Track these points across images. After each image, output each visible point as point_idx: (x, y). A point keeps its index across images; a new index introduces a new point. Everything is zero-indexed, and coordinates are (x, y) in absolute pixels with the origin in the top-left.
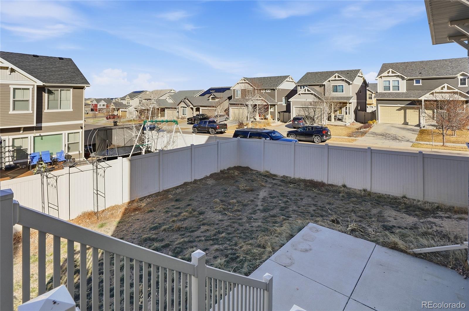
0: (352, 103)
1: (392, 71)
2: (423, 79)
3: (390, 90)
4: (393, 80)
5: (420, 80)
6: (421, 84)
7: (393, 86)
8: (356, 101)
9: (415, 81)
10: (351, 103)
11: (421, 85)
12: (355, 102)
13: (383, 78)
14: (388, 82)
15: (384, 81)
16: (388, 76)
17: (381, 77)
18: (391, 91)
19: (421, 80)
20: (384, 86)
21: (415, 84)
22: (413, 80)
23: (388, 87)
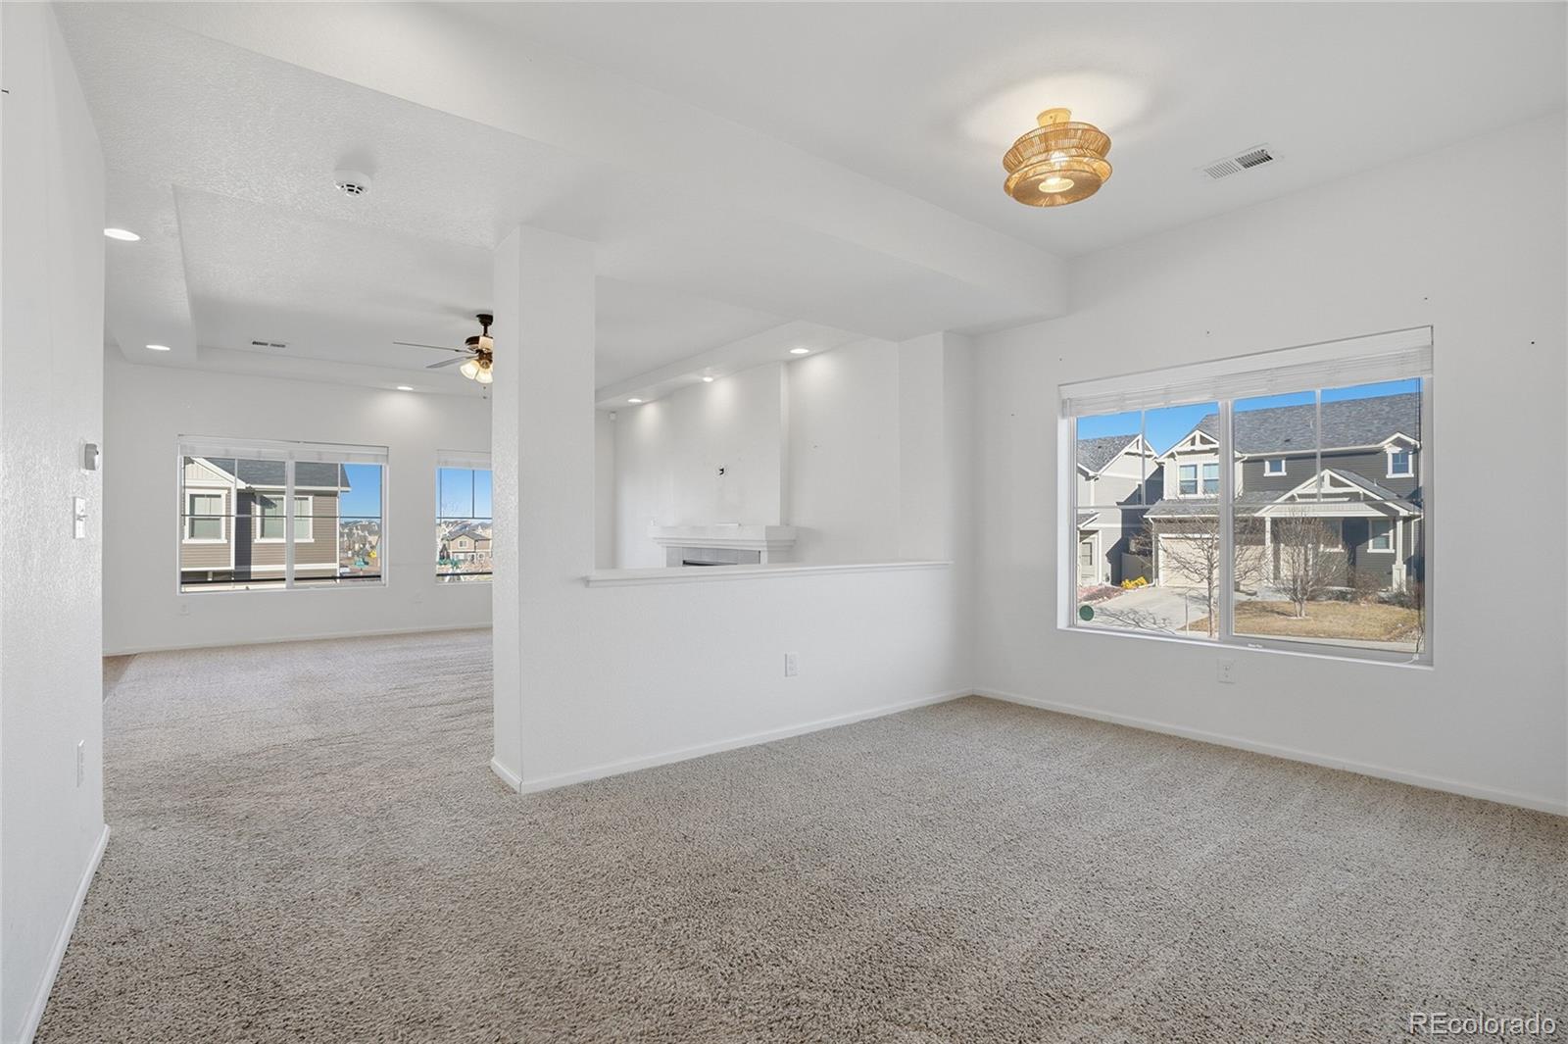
0: (1100, 532)
1: (1201, 436)
2: (1289, 458)
3: (1196, 492)
4: (1207, 462)
5: (1280, 461)
6: (1283, 473)
7: (1205, 481)
8: (1120, 526)
9: (1267, 463)
10: (1097, 531)
11: (1285, 474)
12: (1118, 528)
13: (1177, 457)
14: (1193, 468)
15: (1181, 466)
16: (1193, 452)
17: (1172, 455)
18: (1200, 495)
19: (1283, 462)
20: (1181, 482)
21: (1268, 473)
22: (1261, 460)
23: (1193, 484)
